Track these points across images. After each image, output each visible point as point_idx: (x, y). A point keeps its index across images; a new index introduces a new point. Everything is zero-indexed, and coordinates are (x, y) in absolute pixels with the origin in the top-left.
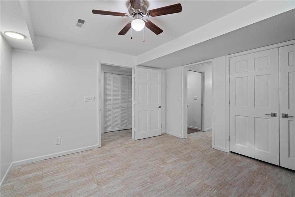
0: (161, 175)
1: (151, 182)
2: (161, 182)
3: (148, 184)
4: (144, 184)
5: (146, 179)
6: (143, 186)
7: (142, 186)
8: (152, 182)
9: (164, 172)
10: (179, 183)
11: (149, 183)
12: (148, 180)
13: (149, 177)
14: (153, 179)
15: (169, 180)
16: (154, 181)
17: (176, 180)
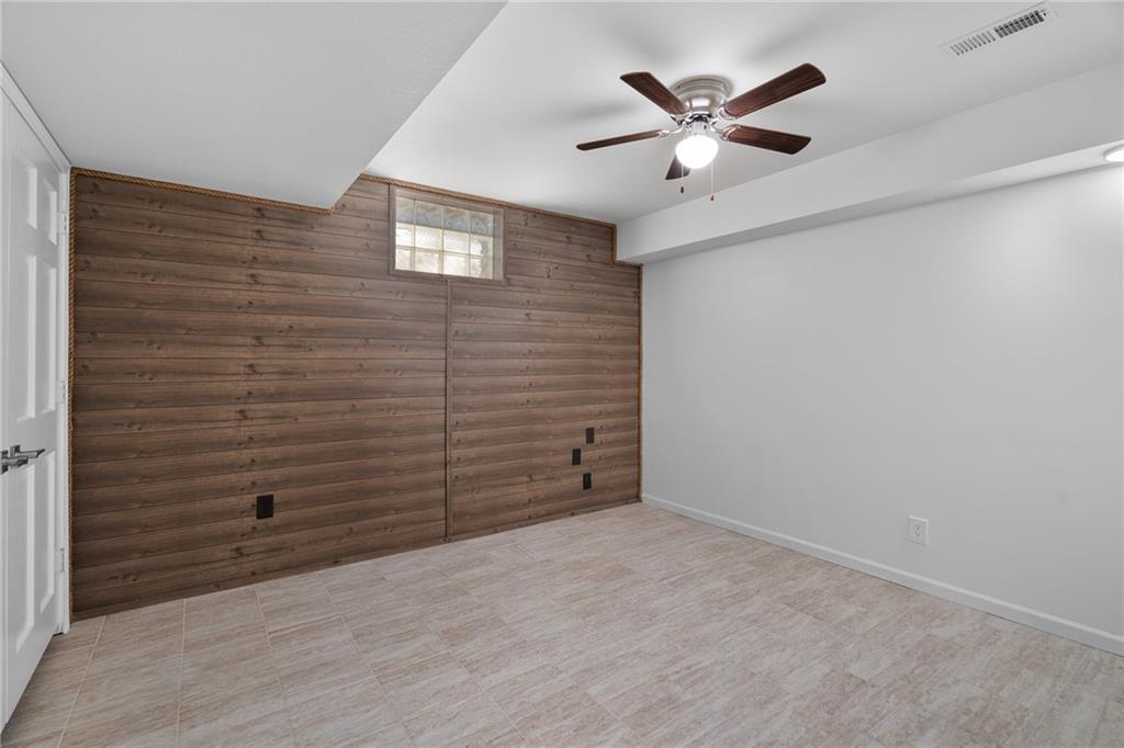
0: (627, 714)
1: (665, 683)
2: (628, 680)
3: (676, 677)
4: (690, 675)
5: (689, 696)
6: (689, 668)
7: (693, 669)
8: (664, 680)
9: (617, 730)
10: (563, 676)
11: (672, 678)
12: (678, 689)
13: (680, 702)
14: (661, 695)
15: (593, 691)
16: (656, 686)
17: (571, 688)
